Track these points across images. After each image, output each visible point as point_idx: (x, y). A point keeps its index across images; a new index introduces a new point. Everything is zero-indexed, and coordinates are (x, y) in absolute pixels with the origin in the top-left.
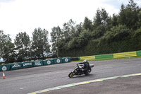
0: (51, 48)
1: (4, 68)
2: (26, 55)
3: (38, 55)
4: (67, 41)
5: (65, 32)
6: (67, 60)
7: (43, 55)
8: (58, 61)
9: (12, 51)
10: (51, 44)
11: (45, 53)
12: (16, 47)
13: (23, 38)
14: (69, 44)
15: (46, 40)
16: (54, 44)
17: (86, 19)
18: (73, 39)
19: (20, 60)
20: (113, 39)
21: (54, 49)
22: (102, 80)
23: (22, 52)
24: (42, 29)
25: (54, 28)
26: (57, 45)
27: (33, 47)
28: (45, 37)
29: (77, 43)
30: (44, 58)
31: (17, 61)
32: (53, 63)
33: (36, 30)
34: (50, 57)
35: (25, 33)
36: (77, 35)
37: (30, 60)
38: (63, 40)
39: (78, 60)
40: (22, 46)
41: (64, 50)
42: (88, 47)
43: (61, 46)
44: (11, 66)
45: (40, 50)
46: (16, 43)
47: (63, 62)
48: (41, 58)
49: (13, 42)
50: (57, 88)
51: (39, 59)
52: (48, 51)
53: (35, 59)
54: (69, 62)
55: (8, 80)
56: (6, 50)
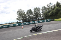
0: (42, 16)
1: (22, 24)
2: (31, 19)
3: (36, 19)
4: (49, 12)
6: (49, 20)
8: (45, 21)
9: (25, 17)
10: (42, 14)
11: (39, 18)
12: (27, 15)
13: (30, 12)
15: (39, 12)
18: (52, 11)
19: (29, 21)
23: (29, 17)
24: (38, 8)
25: (43, 7)
26: (44, 14)
27: (34, 15)
28: (39, 11)
29: (53, 13)
30: (39, 20)
31: (27, 21)
32: (43, 22)
33: (35, 8)
35: (31, 10)
36: (53, 9)
37: (33, 21)
38: (47, 12)
39: (54, 20)
40: (29, 15)
41: (48, 16)
42: (59, 14)
43: (46, 15)
44: (25, 23)
45: (37, 17)
46: (27, 14)
47: (47, 21)
48: (38, 20)
49: (26, 13)
50: (45, 32)
51: (37, 20)
53: (35, 20)
54: (50, 21)
55: (24, 29)
56: (23, 17)
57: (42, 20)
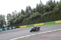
0: (7, 23)
3: (1, 26)
4: (14, 19)
5: (13, 16)
6: (14, 28)
7: (3, 26)
8: (10, 28)
10: (7, 21)
11: (4, 25)
14: (15, 21)
15: (4, 19)
16: (8, 21)
17: (22, 10)
20: (34, 18)
21: (8, 23)
22: (29, 35)
24: (3, 15)
25: (8, 14)
28: (4, 18)
29: (18, 20)
30: (4, 27)
32: (8, 29)
34: (7, 27)
38: (12, 19)
41: (13, 23)
42: (23, 22)
43: (11, 22)
45: (2, 24)
47: (12, 29)
51: (1, 28)
52: (6, 24)
57: (7, 28)
